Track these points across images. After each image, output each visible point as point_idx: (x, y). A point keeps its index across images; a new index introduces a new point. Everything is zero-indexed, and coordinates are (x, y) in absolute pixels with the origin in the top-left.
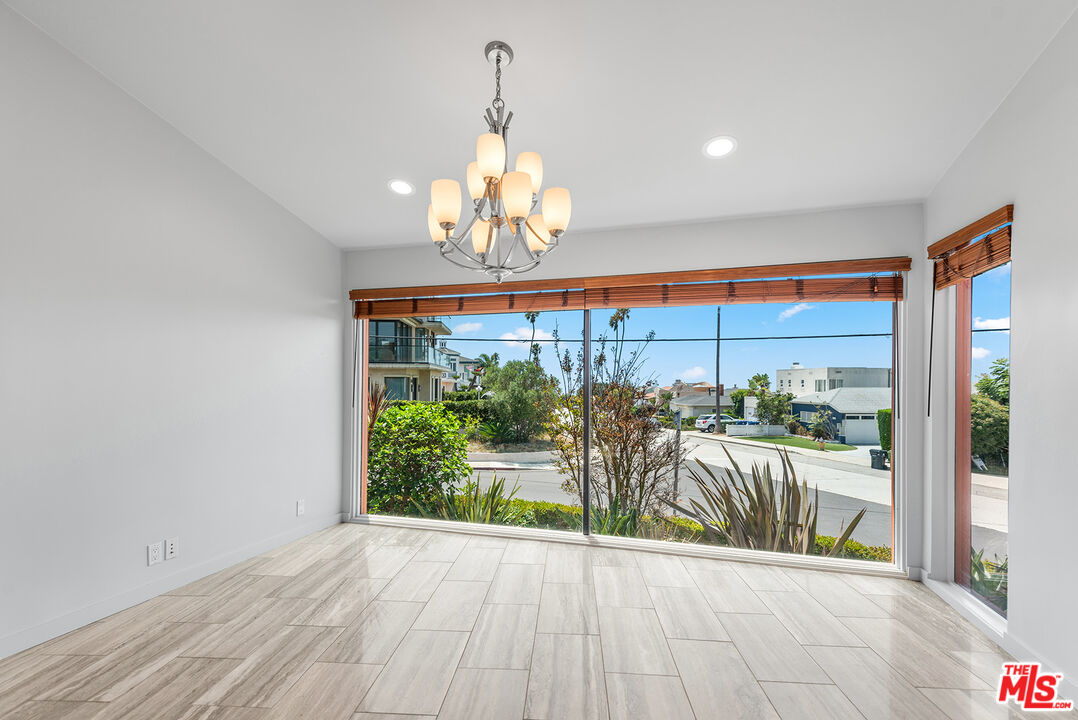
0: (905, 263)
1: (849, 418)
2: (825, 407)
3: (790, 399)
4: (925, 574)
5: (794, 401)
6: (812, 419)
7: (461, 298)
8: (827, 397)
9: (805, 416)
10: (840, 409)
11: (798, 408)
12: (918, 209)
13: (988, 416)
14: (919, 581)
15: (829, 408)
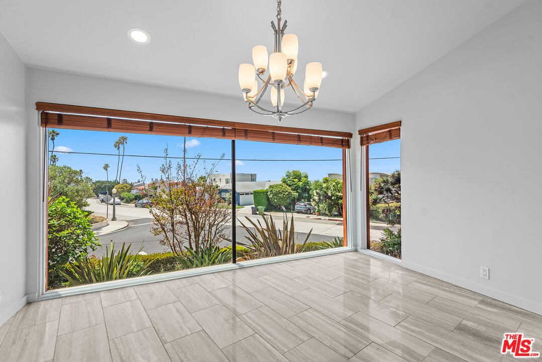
0: (350, 135)
1: (241, 194)
3: (217, 187)
4: (359, 248)
5: (219, 188)
6: (227, 196)
7: (151, 123)
9: (224, 195)
10: (238, 191)
11: (221, 191)
12: (353, 116)
13: (287, 192)
14: (356, 251)
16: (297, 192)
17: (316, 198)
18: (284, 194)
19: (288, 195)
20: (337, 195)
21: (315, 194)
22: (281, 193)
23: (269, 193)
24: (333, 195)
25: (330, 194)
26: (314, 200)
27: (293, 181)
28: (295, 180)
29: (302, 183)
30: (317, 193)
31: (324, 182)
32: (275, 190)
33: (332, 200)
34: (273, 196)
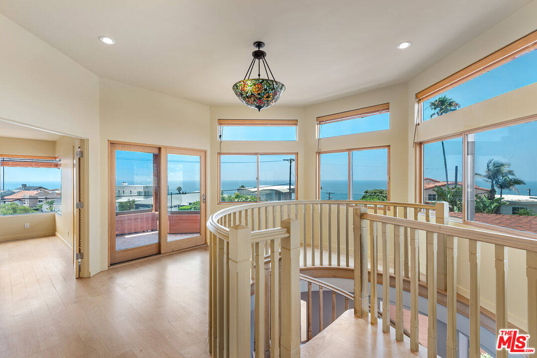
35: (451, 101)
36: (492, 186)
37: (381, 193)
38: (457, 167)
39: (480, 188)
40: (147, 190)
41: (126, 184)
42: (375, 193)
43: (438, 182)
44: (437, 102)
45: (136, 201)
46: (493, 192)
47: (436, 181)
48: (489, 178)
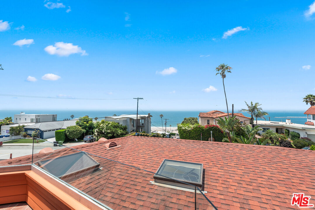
1: (44, 132)
2: (37, 129)
5: (25, 127)
6: (33, 133)
8: (38, 126)
9: (29, 132)
10: (42, 130)
11: (26, 130)
13: (79, 130)
15: (39, 129)
16: (86, 129)
17: (96, 134)
18: (77, 132)
19: (79, 132)
20: (107, 132)
21: (96, 132)
22: (75, 132)
23: (67, 132)
24: (105, 132)
25: (103, 132)
26: (95, 135)
27: (83, 123)
28: (84, 123)
29: (89, 124)
30: (97, 131)
31: (102, 123)
32: (71, 130)
33: (105, 134)
34: (69, 133)
35: (227, 66)
36: (252, 115)
37: (193, 119)
38: (233, 105)
39: (246, 117)
40: (39, 117)
41: (24, 113)
42: (190, 119)
43: (224, 113)
44: (220, 67)
45: (26, 126)
46: (252, 119)
47: (223, 113)
48: (250, 111)
